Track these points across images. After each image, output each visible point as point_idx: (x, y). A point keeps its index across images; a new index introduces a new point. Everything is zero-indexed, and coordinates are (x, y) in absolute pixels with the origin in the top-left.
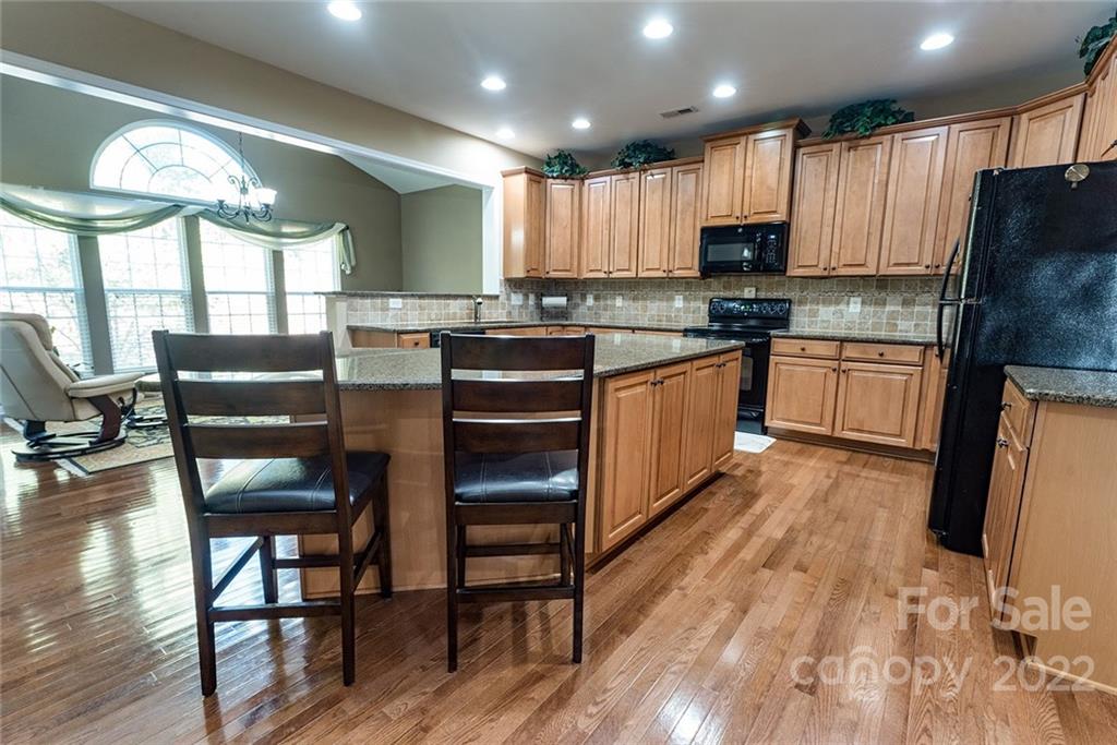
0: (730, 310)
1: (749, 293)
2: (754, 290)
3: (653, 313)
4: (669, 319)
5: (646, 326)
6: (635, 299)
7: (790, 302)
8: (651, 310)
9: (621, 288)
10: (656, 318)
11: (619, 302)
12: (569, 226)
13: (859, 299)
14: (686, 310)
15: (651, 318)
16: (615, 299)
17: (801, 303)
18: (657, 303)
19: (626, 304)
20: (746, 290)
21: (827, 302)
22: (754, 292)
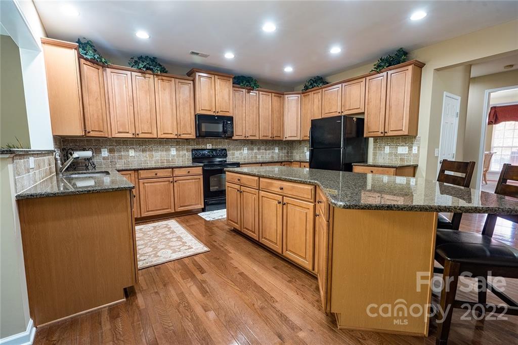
0: (204, 155)
1: (209, 146)
2: (211, 145)
3: (157, 158)
4: (168, 161)
5: (154, 166)
6: (144, 151)
7: (225, 150)
8: (156, 157)
9: (132, 144)
10: (160, 161)
11: (132, 153)
12: (99, 99)
13: (246, 148)
14: (178, 156)
15: (157, 162)
16: (128, 151)
17: (229, 150)
18: (160, 153)
19: (138, 154)
20: (208, 145)
21: (237, 150)
22: (211, 146)
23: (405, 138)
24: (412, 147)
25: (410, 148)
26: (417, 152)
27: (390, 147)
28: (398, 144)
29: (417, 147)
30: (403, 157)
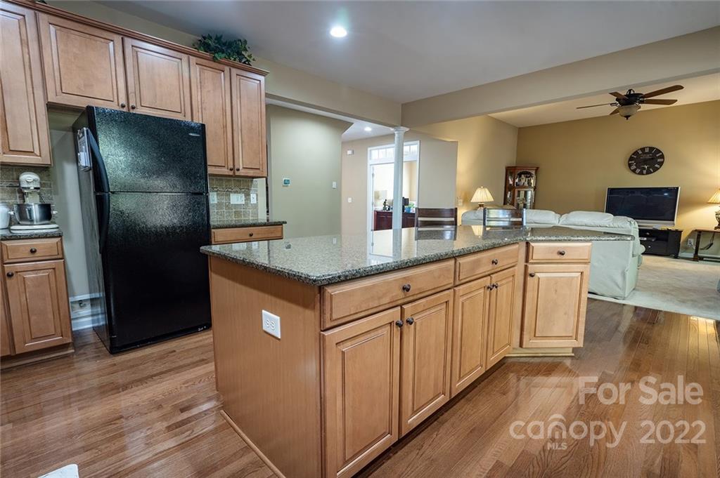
23: (238, 180)
24: (249, 195)
25: (247, 195)
26: (255, 202)
27: (218, 195)
28: (230, 190)
29: (255, 195)
30: (239, 210)
